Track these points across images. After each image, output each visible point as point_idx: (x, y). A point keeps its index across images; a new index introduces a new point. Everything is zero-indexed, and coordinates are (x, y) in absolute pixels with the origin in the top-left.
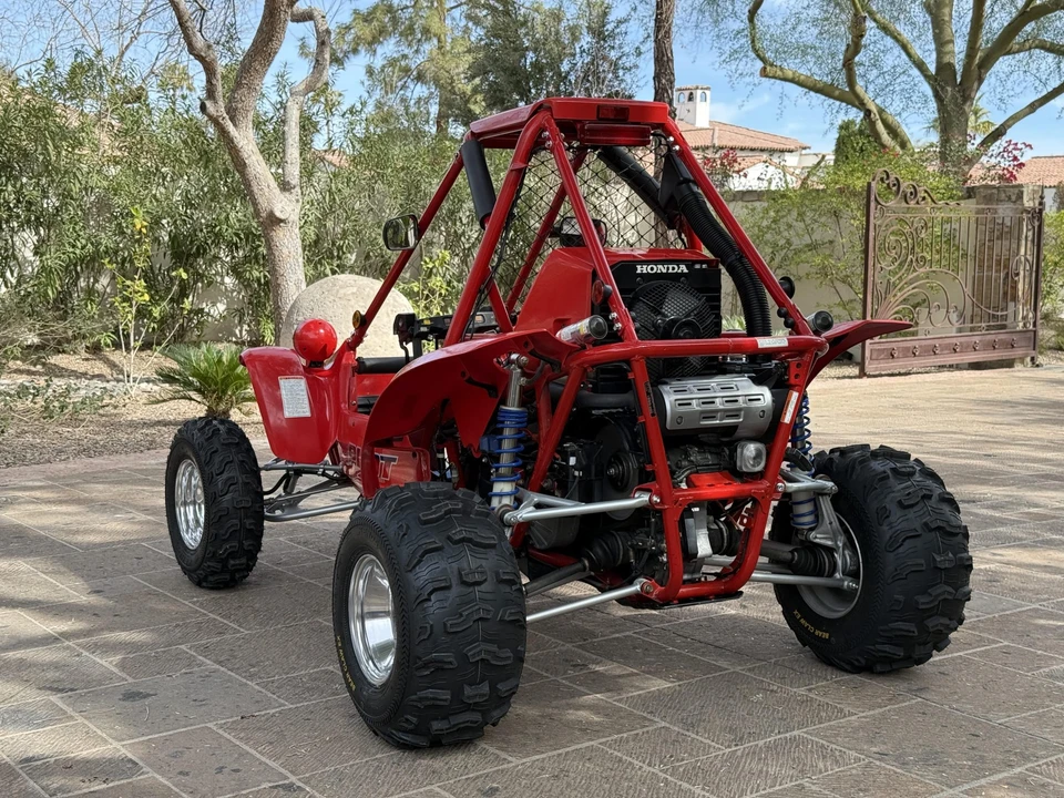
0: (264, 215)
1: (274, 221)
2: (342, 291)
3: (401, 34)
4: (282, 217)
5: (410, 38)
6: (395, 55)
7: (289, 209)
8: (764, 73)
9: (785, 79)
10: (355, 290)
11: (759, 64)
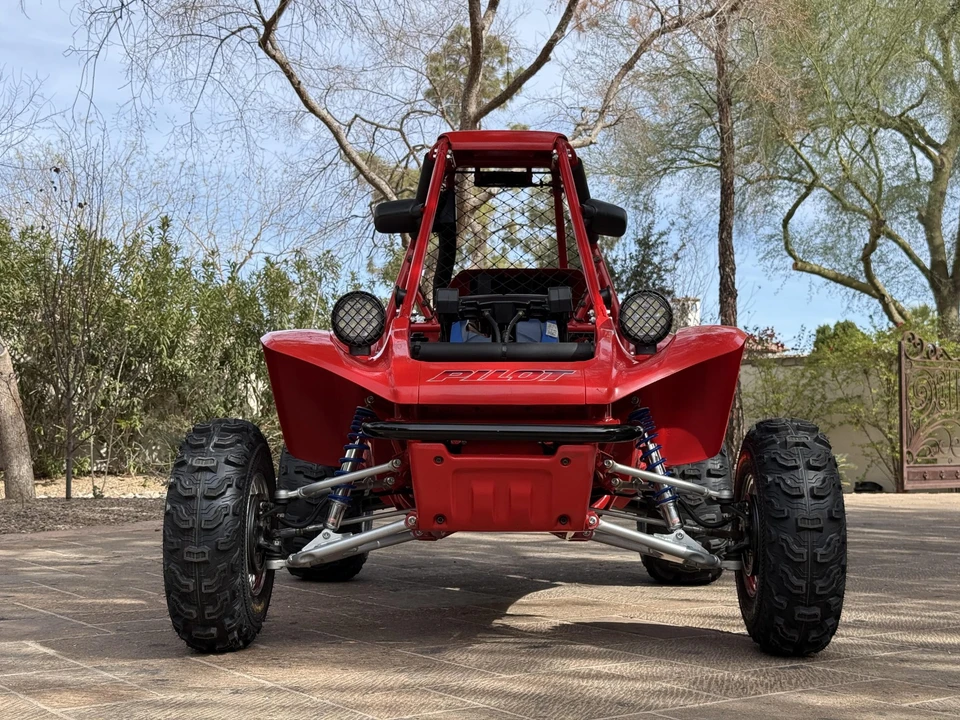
8: (796, 267)
9: (812, 272)
11: (790, 261)
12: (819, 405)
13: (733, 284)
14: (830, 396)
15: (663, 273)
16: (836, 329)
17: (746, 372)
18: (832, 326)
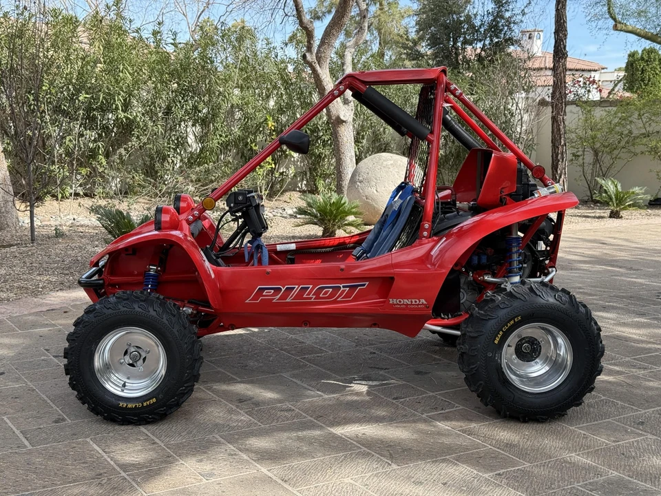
0: (334, 118)
1: (340, 122)
2: (385, 163)
4: (345, 120)
7: (348, 114)
8: (615, 28)
9: (628, 32)
10: (392, 162)
11: (612, 23)
12: (627, 139)
13: (565, 47)
14: (636, 132)
15: (512, 25)
16: (643, 54)
17: (571, 112)
18: (640, 52)
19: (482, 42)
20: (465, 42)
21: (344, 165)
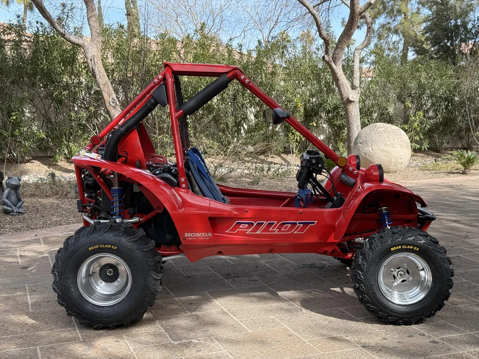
0: (345, 99)
1: (349, 102)
2: (378, 130)
3: (387, 13)
4: (353, 100)
5: (391, 14)
6: (384, 23)
7: (355, 97)
10: (384, 129)
19: (473, 40)
20: (462, 41)
21: (352, 131)
